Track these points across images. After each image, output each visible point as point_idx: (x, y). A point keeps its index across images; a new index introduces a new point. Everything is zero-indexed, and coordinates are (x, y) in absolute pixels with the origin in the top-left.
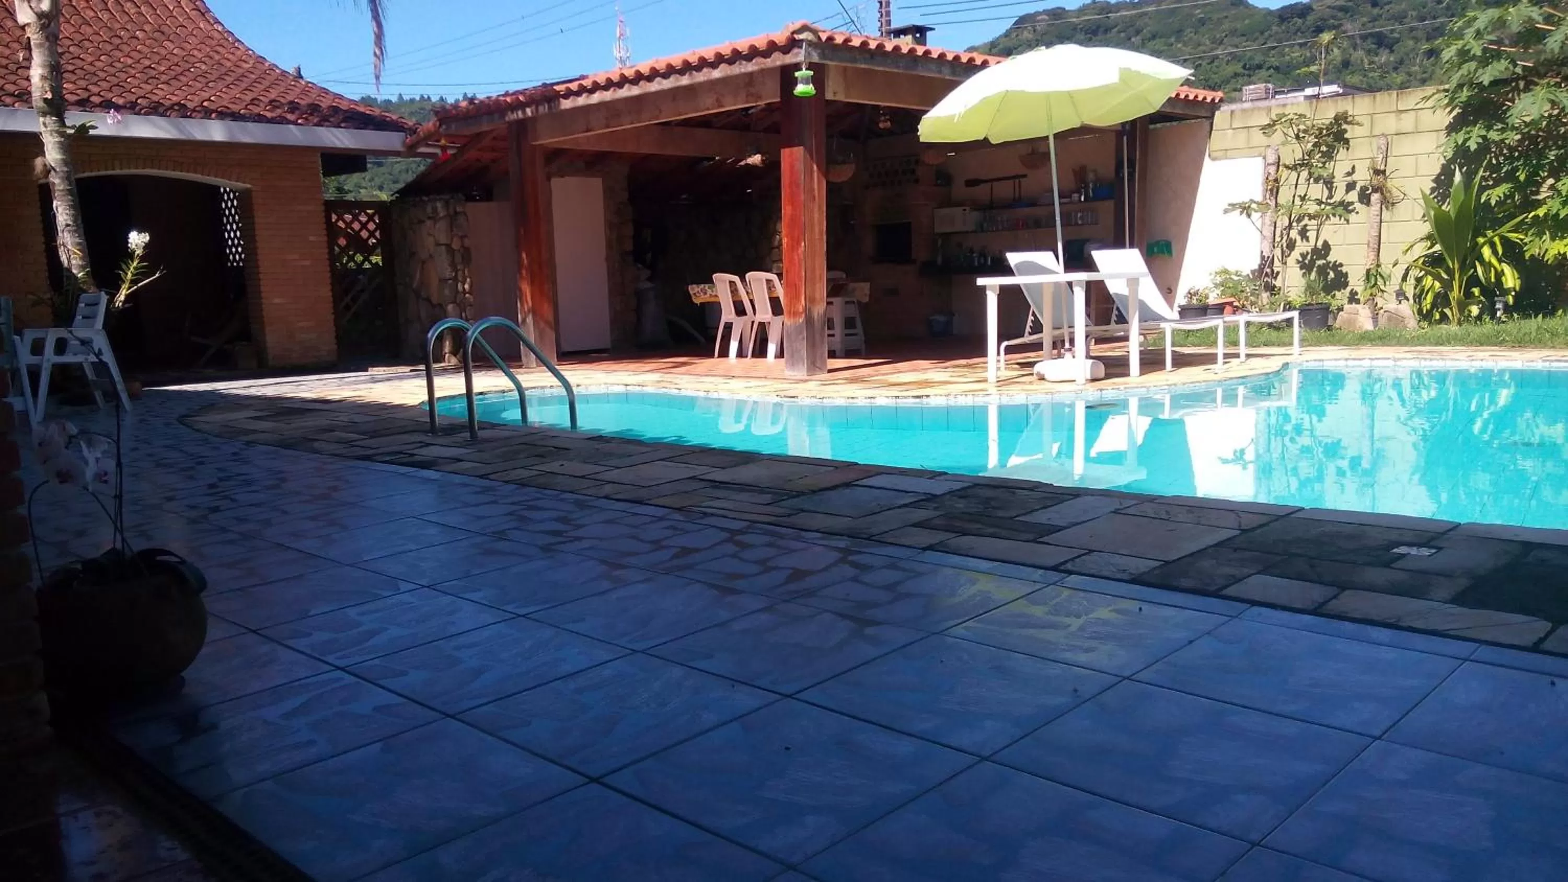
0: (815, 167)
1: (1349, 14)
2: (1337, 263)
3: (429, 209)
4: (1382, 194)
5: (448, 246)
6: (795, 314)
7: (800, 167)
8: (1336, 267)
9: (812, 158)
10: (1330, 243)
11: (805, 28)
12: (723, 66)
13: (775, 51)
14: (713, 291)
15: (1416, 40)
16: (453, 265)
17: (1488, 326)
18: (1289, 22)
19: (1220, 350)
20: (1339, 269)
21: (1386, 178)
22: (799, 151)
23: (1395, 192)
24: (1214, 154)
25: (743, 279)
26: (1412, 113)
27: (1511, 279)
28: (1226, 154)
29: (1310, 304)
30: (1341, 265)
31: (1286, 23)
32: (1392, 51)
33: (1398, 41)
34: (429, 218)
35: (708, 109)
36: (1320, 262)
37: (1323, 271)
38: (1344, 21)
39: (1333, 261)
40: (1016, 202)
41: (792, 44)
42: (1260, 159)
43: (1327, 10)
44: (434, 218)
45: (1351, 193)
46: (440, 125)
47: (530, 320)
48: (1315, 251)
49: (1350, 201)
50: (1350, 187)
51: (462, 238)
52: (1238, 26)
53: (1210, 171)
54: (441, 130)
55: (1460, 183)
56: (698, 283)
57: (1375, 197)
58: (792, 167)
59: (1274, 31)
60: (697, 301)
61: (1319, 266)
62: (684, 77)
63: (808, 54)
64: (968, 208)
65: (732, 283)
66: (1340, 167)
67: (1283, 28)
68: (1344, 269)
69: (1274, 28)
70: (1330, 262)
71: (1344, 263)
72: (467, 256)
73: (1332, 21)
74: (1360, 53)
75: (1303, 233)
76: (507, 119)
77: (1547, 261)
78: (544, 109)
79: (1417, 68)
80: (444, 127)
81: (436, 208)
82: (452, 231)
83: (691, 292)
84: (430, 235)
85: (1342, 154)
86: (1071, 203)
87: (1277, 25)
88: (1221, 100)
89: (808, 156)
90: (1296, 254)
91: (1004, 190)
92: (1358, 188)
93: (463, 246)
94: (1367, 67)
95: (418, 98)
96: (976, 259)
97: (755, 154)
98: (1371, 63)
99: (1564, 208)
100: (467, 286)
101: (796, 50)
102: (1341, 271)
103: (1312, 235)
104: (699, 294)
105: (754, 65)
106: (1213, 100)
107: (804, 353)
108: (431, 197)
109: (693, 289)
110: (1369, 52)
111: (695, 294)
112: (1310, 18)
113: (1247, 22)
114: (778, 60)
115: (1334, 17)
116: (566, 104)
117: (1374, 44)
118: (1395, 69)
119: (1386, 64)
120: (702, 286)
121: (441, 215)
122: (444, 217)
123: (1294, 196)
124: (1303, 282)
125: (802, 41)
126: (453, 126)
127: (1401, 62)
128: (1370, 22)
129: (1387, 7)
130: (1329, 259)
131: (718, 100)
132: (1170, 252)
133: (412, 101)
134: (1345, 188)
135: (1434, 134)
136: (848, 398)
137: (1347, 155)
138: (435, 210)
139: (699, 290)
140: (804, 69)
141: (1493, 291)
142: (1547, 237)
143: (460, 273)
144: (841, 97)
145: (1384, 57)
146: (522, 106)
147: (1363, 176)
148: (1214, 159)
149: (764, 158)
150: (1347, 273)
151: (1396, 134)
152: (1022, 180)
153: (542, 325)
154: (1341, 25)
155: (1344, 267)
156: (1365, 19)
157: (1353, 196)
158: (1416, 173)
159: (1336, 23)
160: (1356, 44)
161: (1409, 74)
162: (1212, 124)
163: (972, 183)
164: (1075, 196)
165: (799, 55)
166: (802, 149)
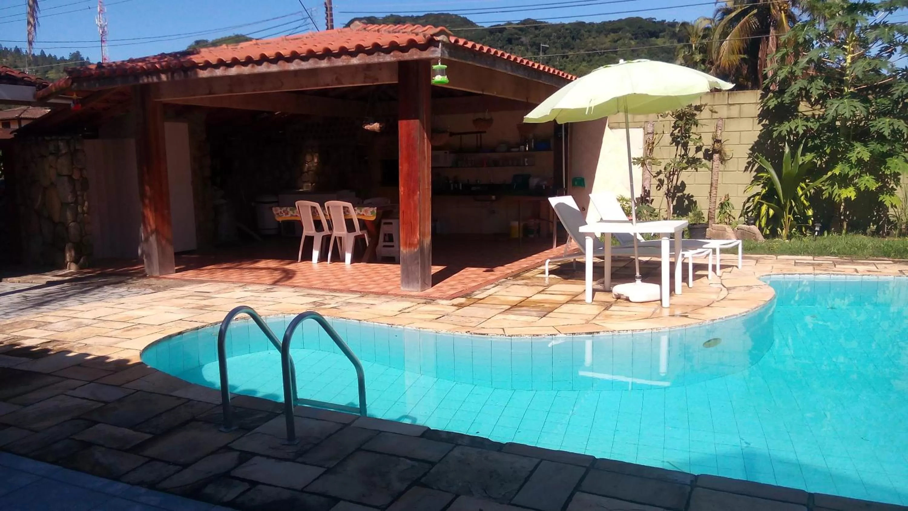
0: (425, 136)
1: (524, 33)
2: (690, 195)
3: (52, 148)
4: (720, 154)
5: (70, 177)
6: (411, 245)
7: (416, 135)
8: (689, 197)
10: (685, 183)
13: (412, 47)
14: (294, 213)
16: (74, 192)
18: (494, 35)
20: (691, 199)
21: (722, 145)
22: (416, 123)
23: (728, 153)
25: (322, 206)
26: (738, 106)
28: (619, 126)
29: (694, 224)
30: (692, 196)
31: (493, 35)
34: (51, 154)
35: (328, 85)
36: (679, 194)
37: (681, 200)
38: (522, 36)
39: (687, 194)
40: (479, 149)
41: (430, 43)
42: (642, 129)
43: (513, 30)
44: (57, 154)
45: (699, 153)
46: (72, 84)
47: (153, 239)
48: (676, 187)
49: (698, 157)
50: (698, 149)
51: (81, 170)
52: (469, 35)
53: (609, 137)
54: (73, 87)
55: (788, 152)
56: (281, 206)
57: (716, 156)
58: (409, 135)
59: (487, 39)
60: (280, 219)
61: (678, 196)
62: (322, 61)
63: (443, 53)
64: (448, 152)
65: (313, 208)
66: (692, 137)
67: (492, 37)
68: (694, 199)
69: (487, 38)
70: (685, 194)
71: (694, 195)
72: (85, 184)
73: (516, 36)
75: (669, 176)
76: (141, 82)
77: (836, 201)
80: (75, 84)
81: (58, 146)
82: (73, 164)
83: (275, 213)
84: (51, 167)
85: (694, 128)
86: (519, 151)
87: (489, 36)
89: (422, 127)
90: (664, 189)
91: (470, 141)
92: (703, 150)
93: (81, 176)
96: (452, 185)
97: (374, 123)
99: (851, 171)
100: (85, 208)
101: (433, 49)
102: (692, 200)
103: (674, 177)
104: (281, 214)
105: (392, 56)
107: (419, 274)
108: (53, 137)
109: (276, 210)
111: (278, 214)
112: (505, 34)
113: (473, 33)
115: (517, 34)
116: (204, 74)
117: (536, 49)
120: (285, 208)
121: (64, 152)
122: (66, 153)
123: (676, 155)
125: (439, 41)
126: (85, 84)
128: (534, 37)
129: (542, 30)
130: (685, 192)
131: (337, 79)
132: (584, 185)
134: (695, 149)
135: (752, 119)
136: (534, 335)
137: (697, 130)
138: (58, 148)
139: (282, 211)
140: (440, 63)
142: (836, 186)
143: (80, 198)
146: (156, 72)
147: (707, 142)
148: (611, 128)
149: (381, 126)
150: (696, 201)
151: (728, 118)
152: (483, 135)
153: (164, 242)
154: (520, 38)
155: (694, 198)
156: (532, 36)
157: (700, 155)
158: (740, 142)
159: (518, 37)
160: (528, 49)
163: (451, 135)
164: (522, 147)
165: (437, 52)
166: (417, 121)
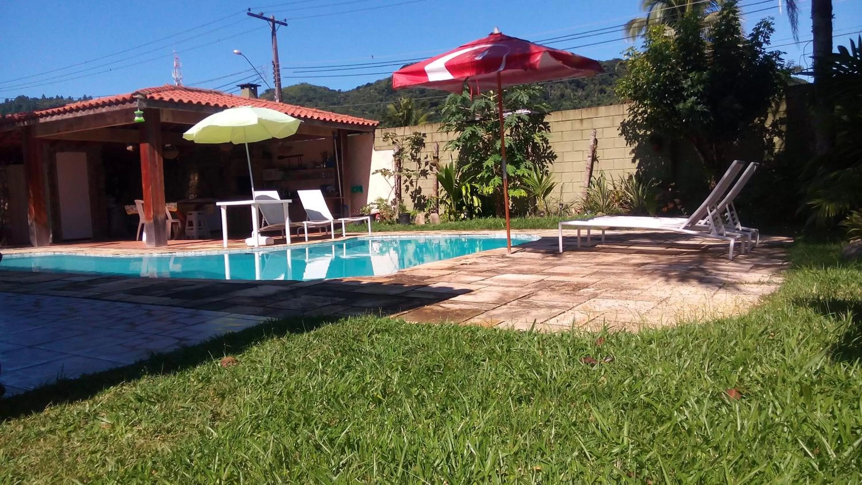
0: (156, 153)
6: (149, 219)
7: (148, 151)
8: (424, 197)
9: (154, 148)
10: (421, 187)
11: (137, 93)
12: (107, 107)
13: (125, 102)
14: (135, 209)
15: (595, 85)
17: (468, 222)
19: (333, 233)
21: (438, 161)
22: (147, 145)
23: (442, 166)
24: (376, 148)
27: (476, 202)
28: (380, 149)
32: (584, 90)
33: (586, 85)
36: (418, 196)
37: (419, 199)
39: (423, 195)
40: (299, 167)
41: (132, 100)
42: (392, 151)
45: (427, 166)
47: (34, 223)
48: (416, 190)
50: (427, 164)
51: (3, 183)
53: (375, 155)
56: (129, 205)
57: (435, 169)
60: (129, 213)
63: (140, 104)
66: (422, 155)
71: (426, 196)
74: (568, 91)
75: (411, 183)
78: (32, 122)
79: (595, 98)
83: (126, 209)
85: (423, 149)
86: (320, 168)
88: (378, 125)
90: (409, 192)
91: (294, 162)
92: (429, 164)
93: (3, 187)
94: (572, 97)
95: (55, 97)
97: (129, 146)
98: (574, 95)
99: (486, 174)
100: (6, 207)
101: (135, 102)
103: (414, 184)
104: (130, 210)
105: (118, 107)
106: (373, 125)
107: (154, 237)
109: (127, 207)
110: (573, 90)
111: (128, 210)
114: (128, 106)
118: (586, 99)
119: (582, 95)
120: (131, 206)
124: (413, 204)
125: (137, 98)
127: (588, 95)
130: (421, 194)
132: (362, 191)
133: (51, 99)
134: (425, 164)
139: (130, 208)
140: (138, 110)
141: (471, 208)
143: (2, 200)
144: (170, 121)
145: (580, 93)
147: (430, 159)
148: (376, 150)
149: (133, 148)
151: (441, 142)
152: (302, 157)
153: (40, 226)
157: (427, 168)
161: (592, 101)
162: (374, 135)
163: (281, 158)
164: (322, 165)
165: (136, 104)
166: (148, 144)
